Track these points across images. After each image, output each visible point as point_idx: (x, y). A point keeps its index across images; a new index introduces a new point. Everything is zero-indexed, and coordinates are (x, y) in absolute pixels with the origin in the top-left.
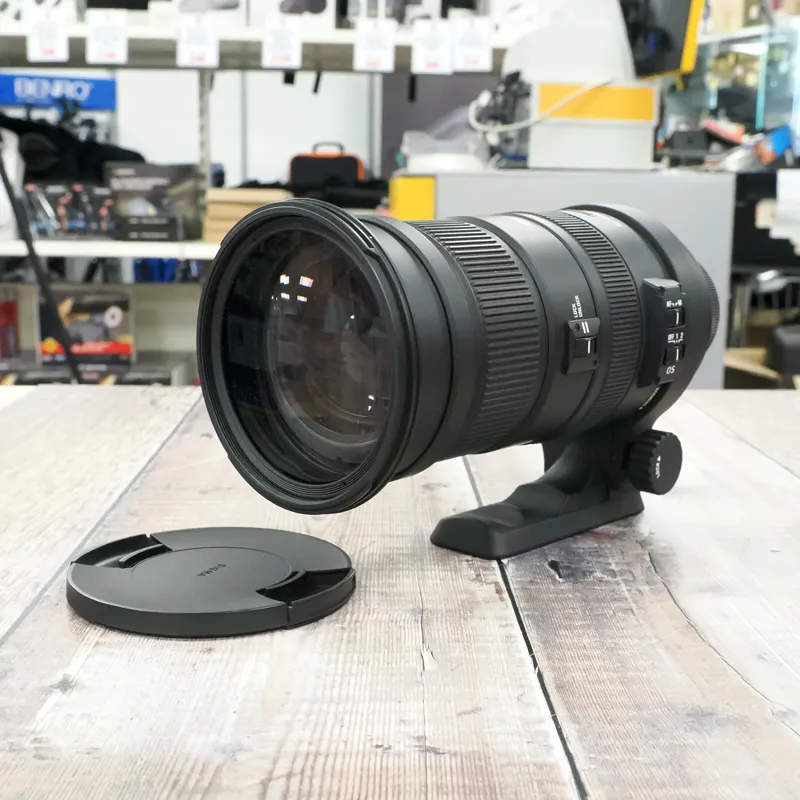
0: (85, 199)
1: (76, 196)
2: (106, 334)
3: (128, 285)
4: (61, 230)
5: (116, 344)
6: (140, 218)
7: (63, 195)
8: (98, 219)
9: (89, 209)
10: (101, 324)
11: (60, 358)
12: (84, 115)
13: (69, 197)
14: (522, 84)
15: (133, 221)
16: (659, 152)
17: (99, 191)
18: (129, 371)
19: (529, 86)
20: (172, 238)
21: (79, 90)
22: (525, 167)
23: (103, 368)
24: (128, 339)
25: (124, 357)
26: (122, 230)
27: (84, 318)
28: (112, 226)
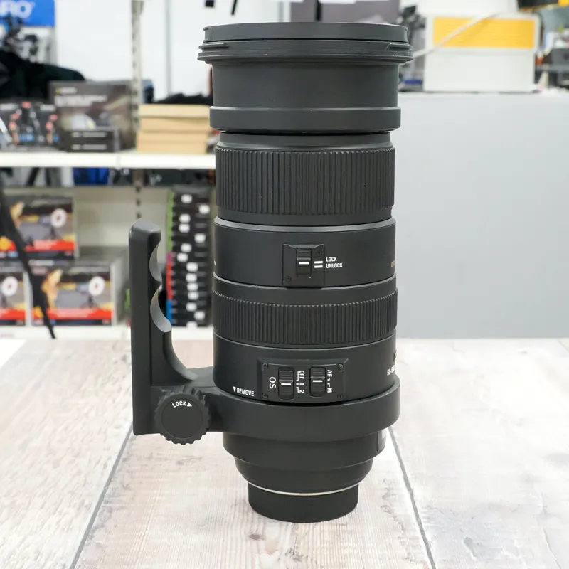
0: (33, 115)
1: (25, 112)
2: (53, 233)
3: (68, 189)
4: (13, 143)
5: (62, 242)
6: (81, 132)
7: (14, 112)
8: (45, 132)
9: (37, 124)
10: (48, 225)
11: (13, 254)
12: (26, 31)
13: (19, 113)
14: (418, 17)
15: (76, 135)
16: (539, 67)
17: (46, 108)
18: (73, 266)
19: (425, 19)
20: (110, 150)
21: (23, 9)
22: (421, 90)
23: (50, 263)
24: (72, 238)
25: (68, 254)
26: (66, 142)
27: (33, 219)
28: (57, 138)
